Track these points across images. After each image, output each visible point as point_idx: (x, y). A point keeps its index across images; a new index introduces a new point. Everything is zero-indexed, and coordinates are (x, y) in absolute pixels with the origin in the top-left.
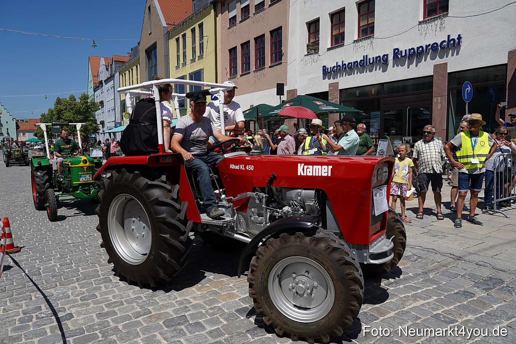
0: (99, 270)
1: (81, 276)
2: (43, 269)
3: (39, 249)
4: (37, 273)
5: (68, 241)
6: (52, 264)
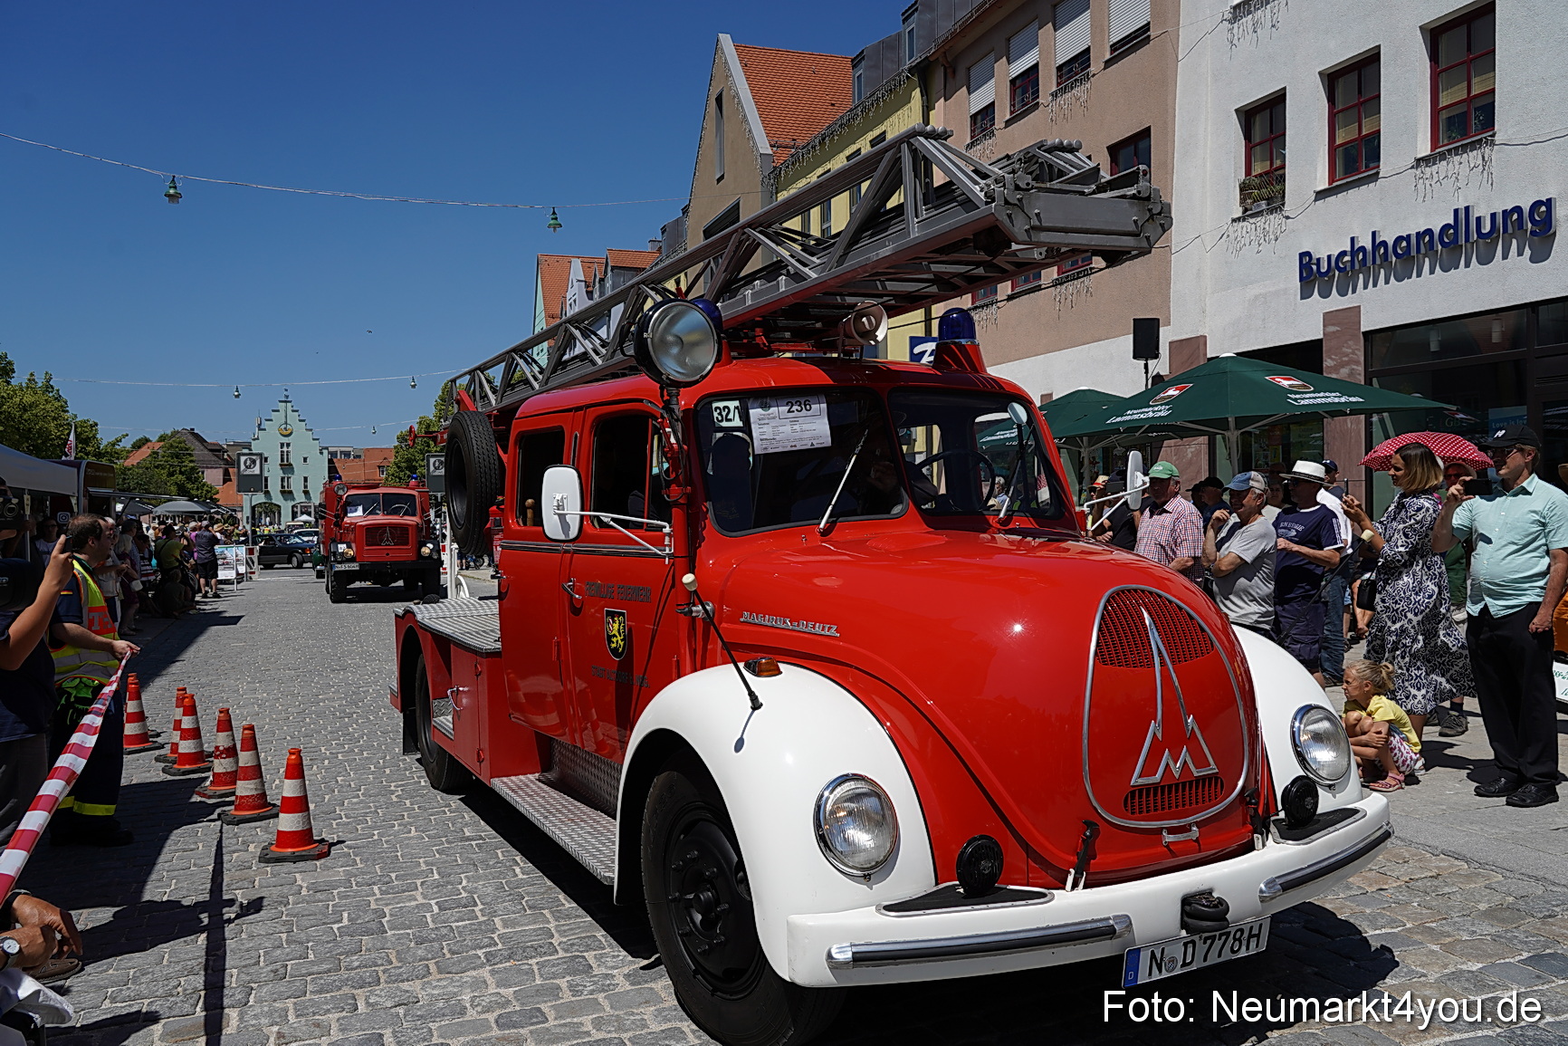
0: (553, 931)
1: (500, 946)
2: (391, 915)
3: (382, 852)
4: (374, 925)
5: (465, 830)
6: (416, 900)
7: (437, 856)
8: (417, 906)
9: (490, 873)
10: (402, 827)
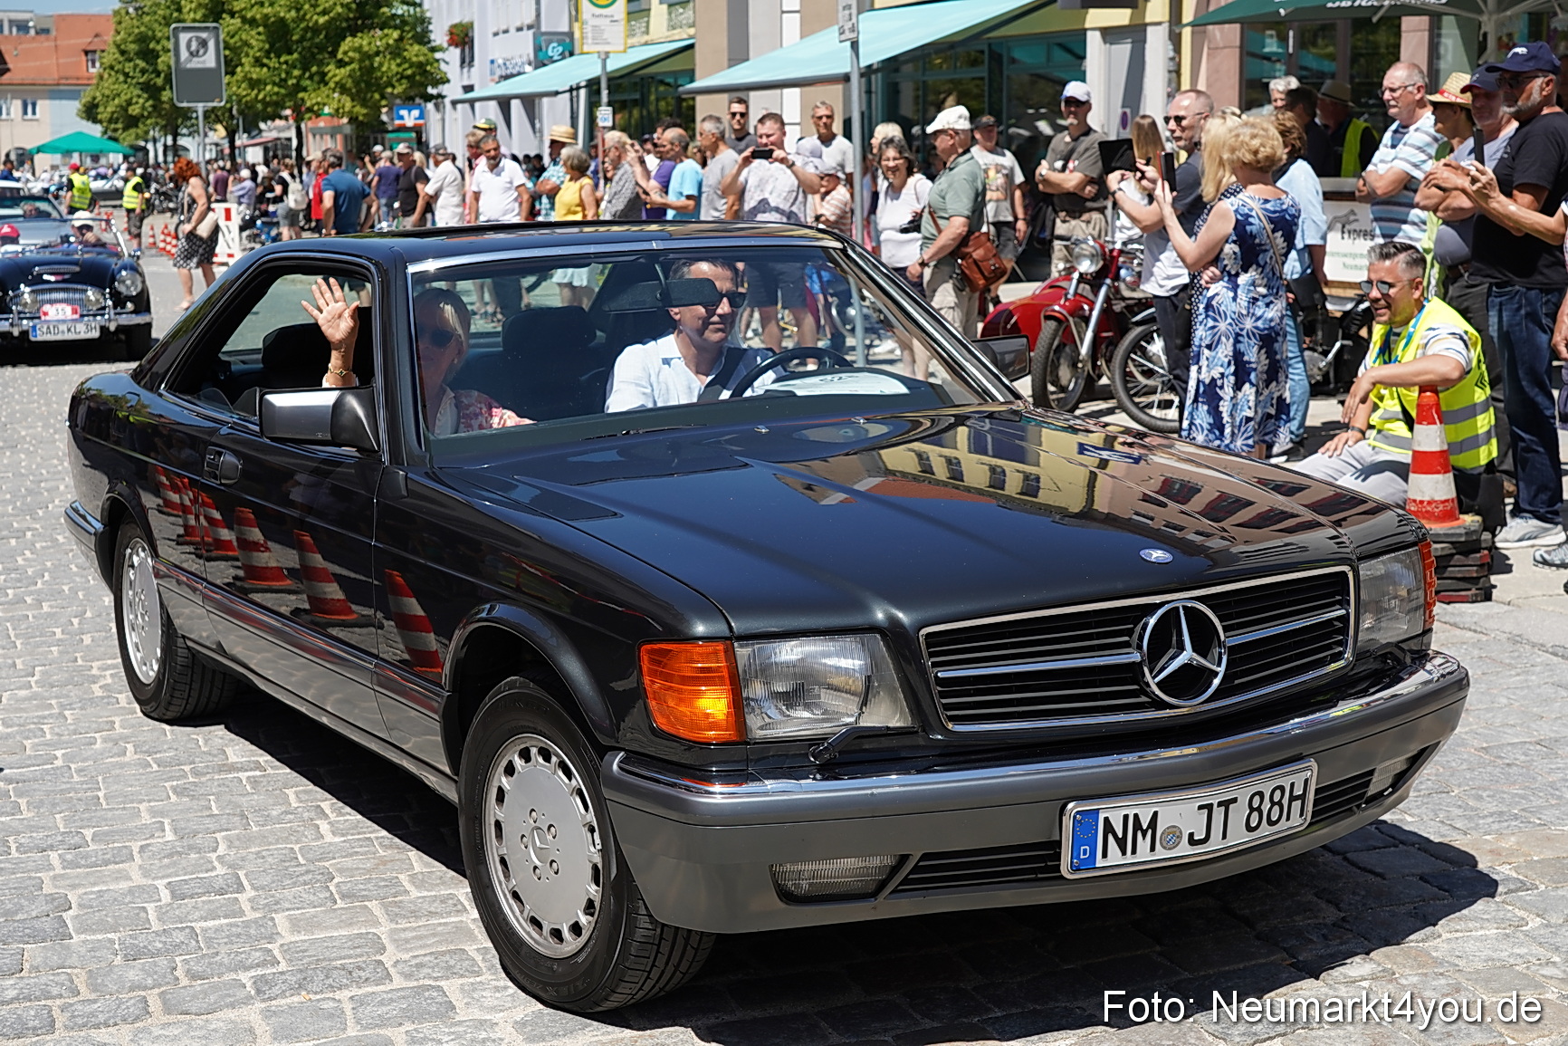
0: (385, 939)
1: (283, 966)
2: (80, 906)
3: (68, 791)
4: (47, 924)
6: (129, 878)
7: (174, 798)
8: (131, 891)
9: (271, 831)
10: (110, 745)
